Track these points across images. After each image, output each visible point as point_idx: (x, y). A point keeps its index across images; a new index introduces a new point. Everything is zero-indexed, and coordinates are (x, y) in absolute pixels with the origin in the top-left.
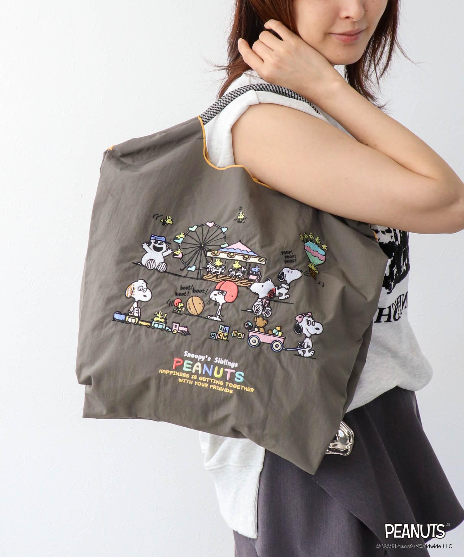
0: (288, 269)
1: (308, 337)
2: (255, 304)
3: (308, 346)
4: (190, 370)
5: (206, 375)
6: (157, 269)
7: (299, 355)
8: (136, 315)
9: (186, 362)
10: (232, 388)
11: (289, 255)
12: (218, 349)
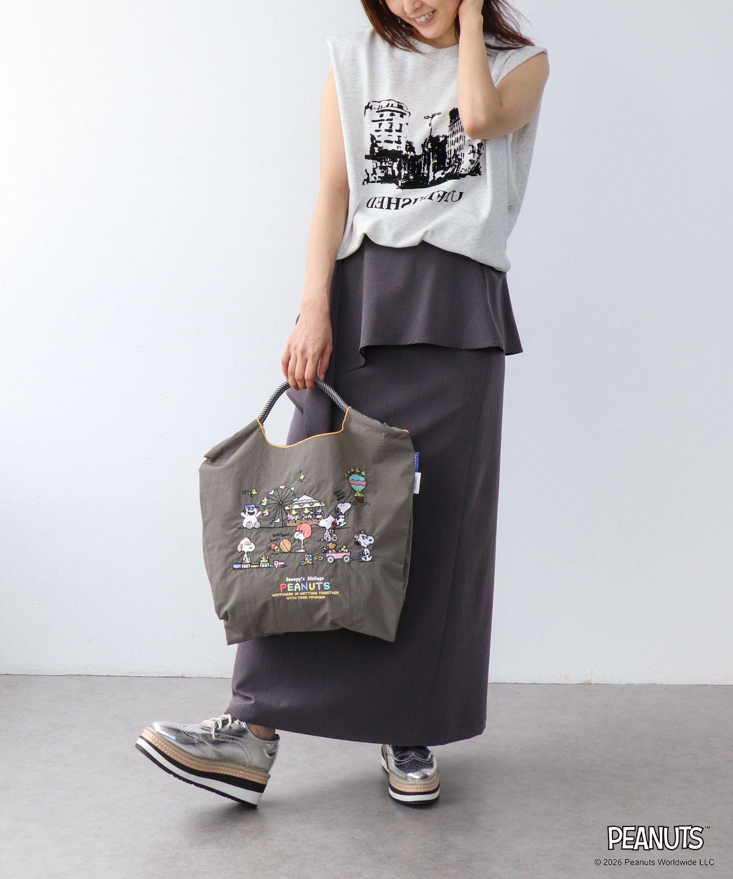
0: (341, 504)
1: (365, 548)
2: (325, 534)
3: (367, 554)
4: (293, 590)
5: (304, 590)
6: (254, 528)
7: (363, 561)
8: (248, 562)
9: (289, 585)
10: (324, 595)
11: (339, 493)
12: (308, 571)
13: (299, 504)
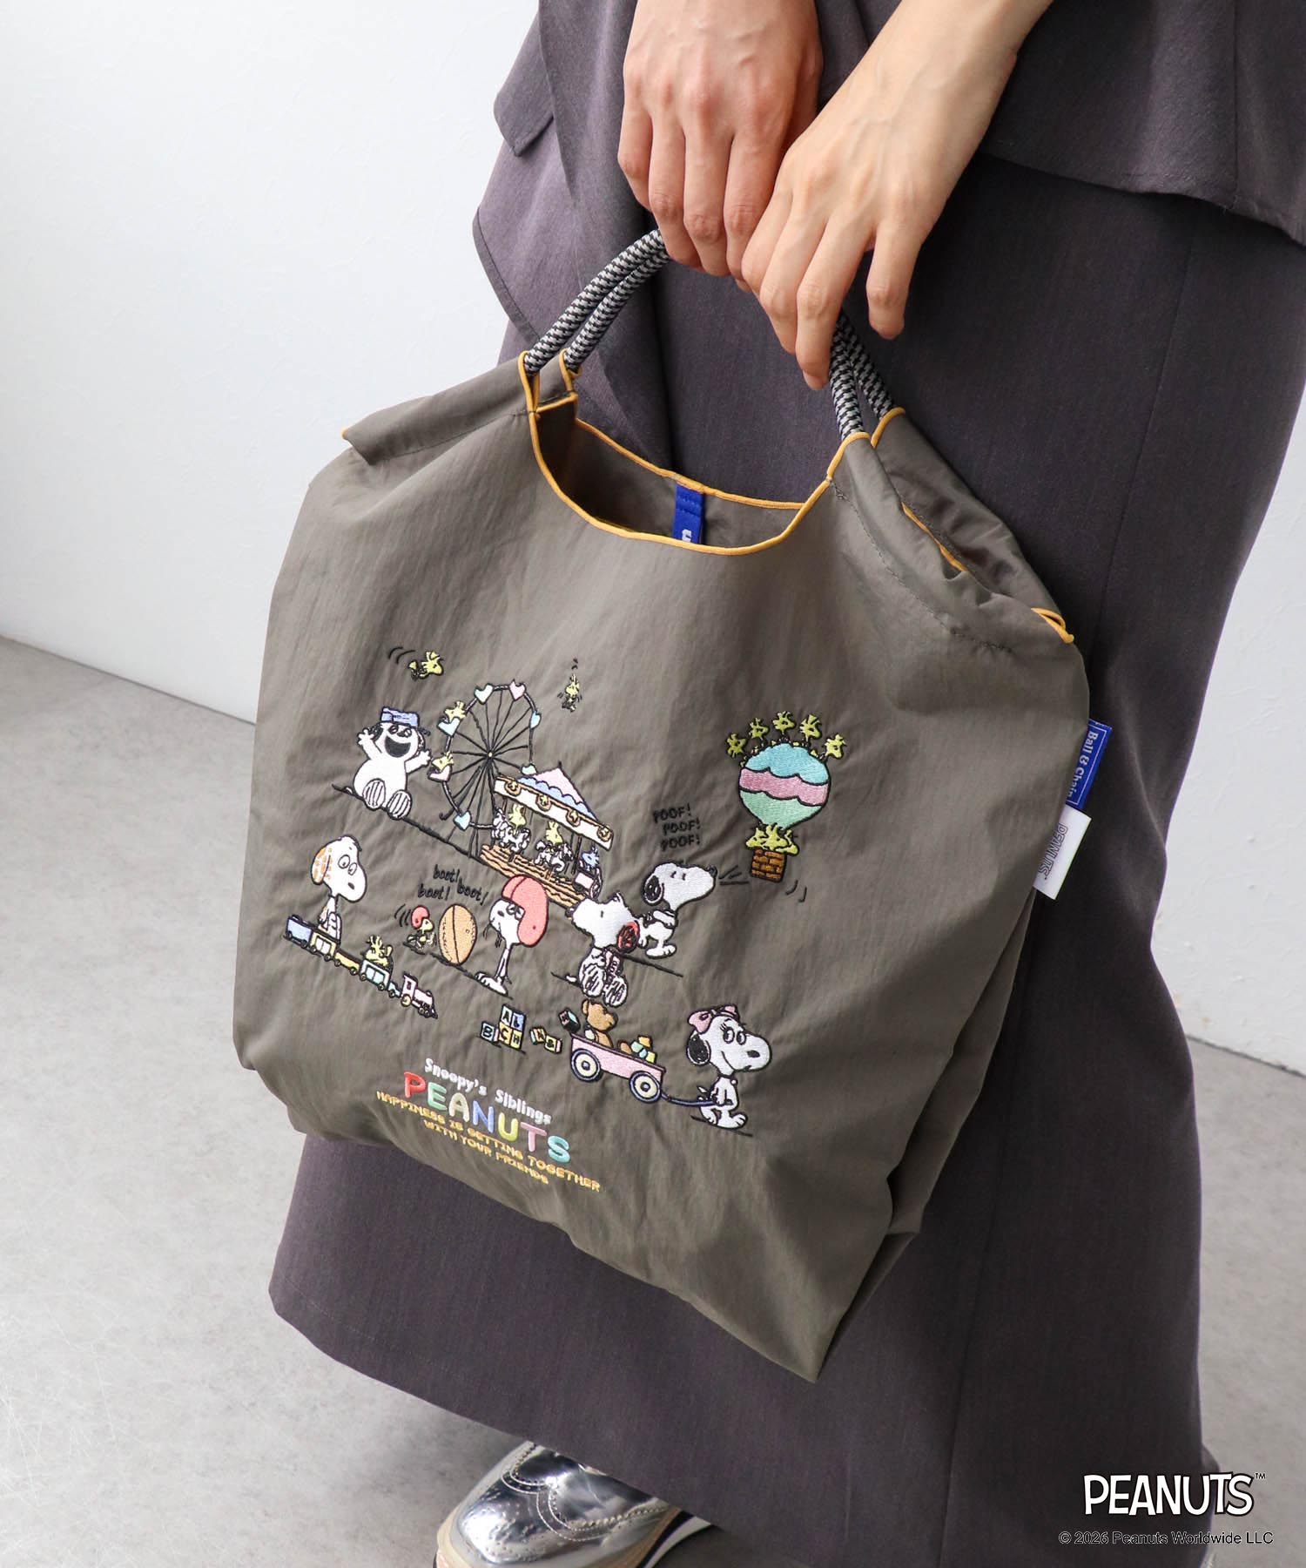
0: (671, 867)
1: (725, 1076)
2: (586, 963)
3: (727, 1102)
4: (444, 1107)
5: (481, 1127)
6: (389, 809)
7: (706, 1120)
9: (431, 1085)
10: (546, 1172)
11: (678, 820)
12: (501, 1068)
13: (539, 794)
